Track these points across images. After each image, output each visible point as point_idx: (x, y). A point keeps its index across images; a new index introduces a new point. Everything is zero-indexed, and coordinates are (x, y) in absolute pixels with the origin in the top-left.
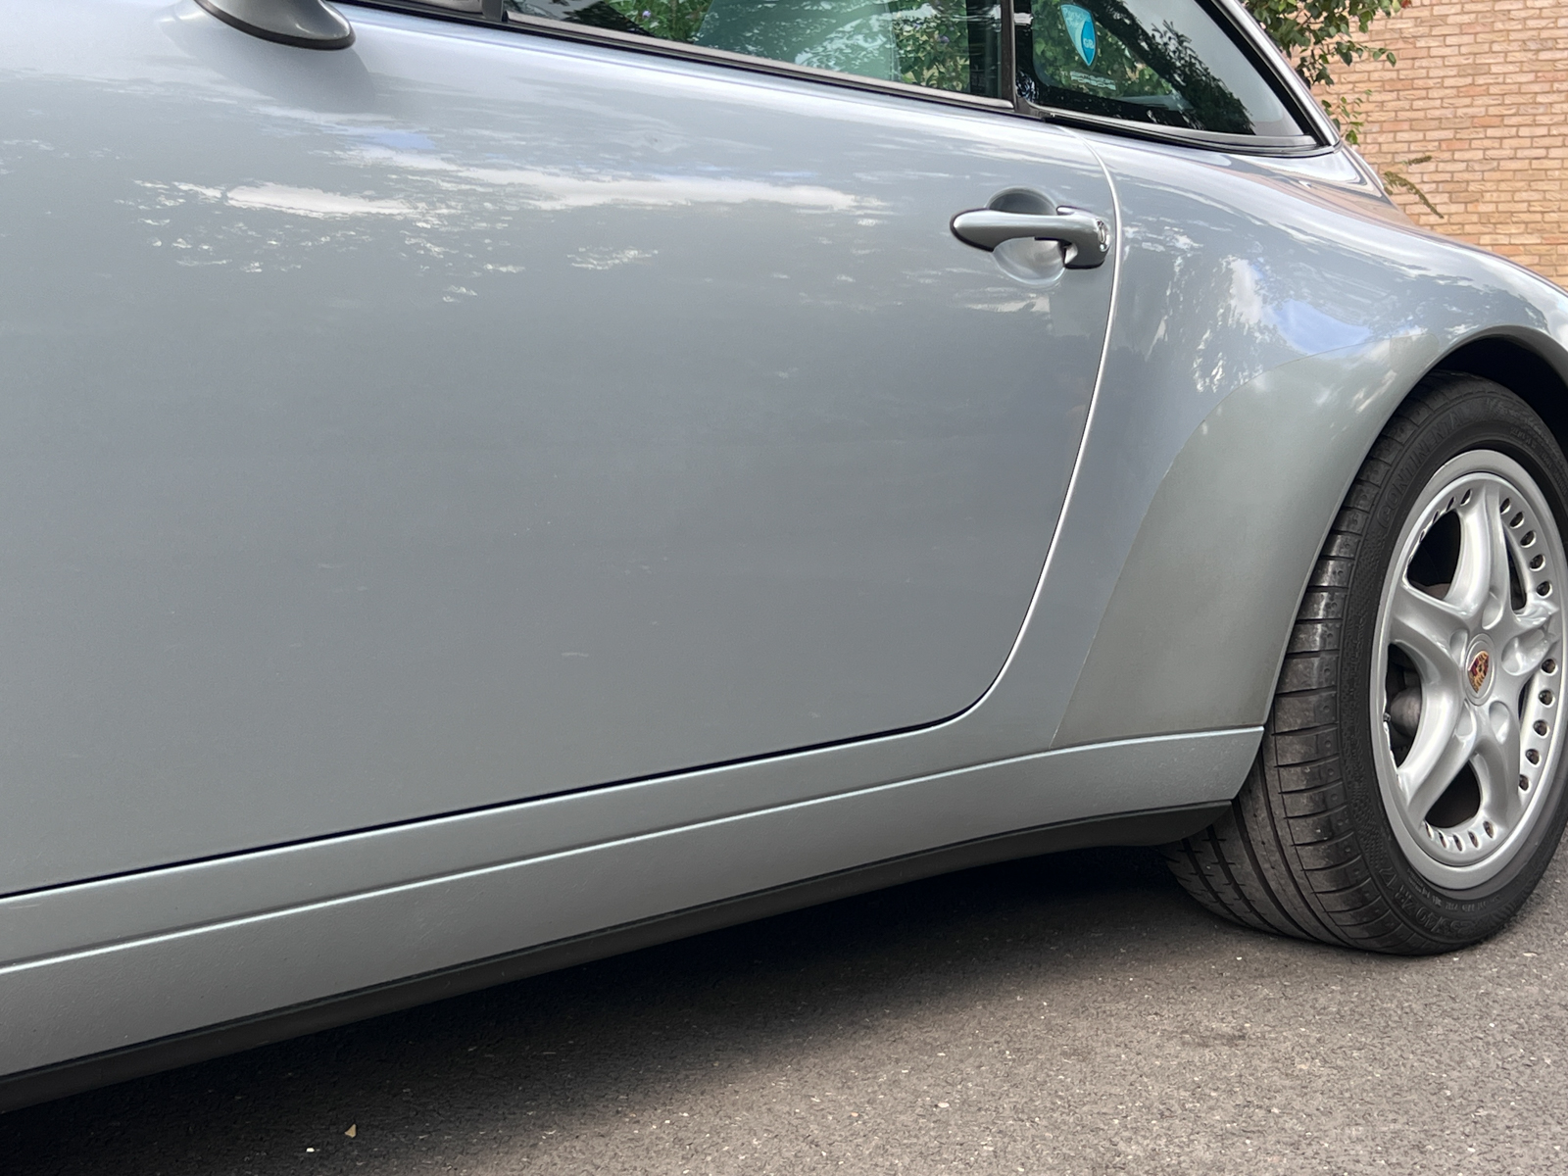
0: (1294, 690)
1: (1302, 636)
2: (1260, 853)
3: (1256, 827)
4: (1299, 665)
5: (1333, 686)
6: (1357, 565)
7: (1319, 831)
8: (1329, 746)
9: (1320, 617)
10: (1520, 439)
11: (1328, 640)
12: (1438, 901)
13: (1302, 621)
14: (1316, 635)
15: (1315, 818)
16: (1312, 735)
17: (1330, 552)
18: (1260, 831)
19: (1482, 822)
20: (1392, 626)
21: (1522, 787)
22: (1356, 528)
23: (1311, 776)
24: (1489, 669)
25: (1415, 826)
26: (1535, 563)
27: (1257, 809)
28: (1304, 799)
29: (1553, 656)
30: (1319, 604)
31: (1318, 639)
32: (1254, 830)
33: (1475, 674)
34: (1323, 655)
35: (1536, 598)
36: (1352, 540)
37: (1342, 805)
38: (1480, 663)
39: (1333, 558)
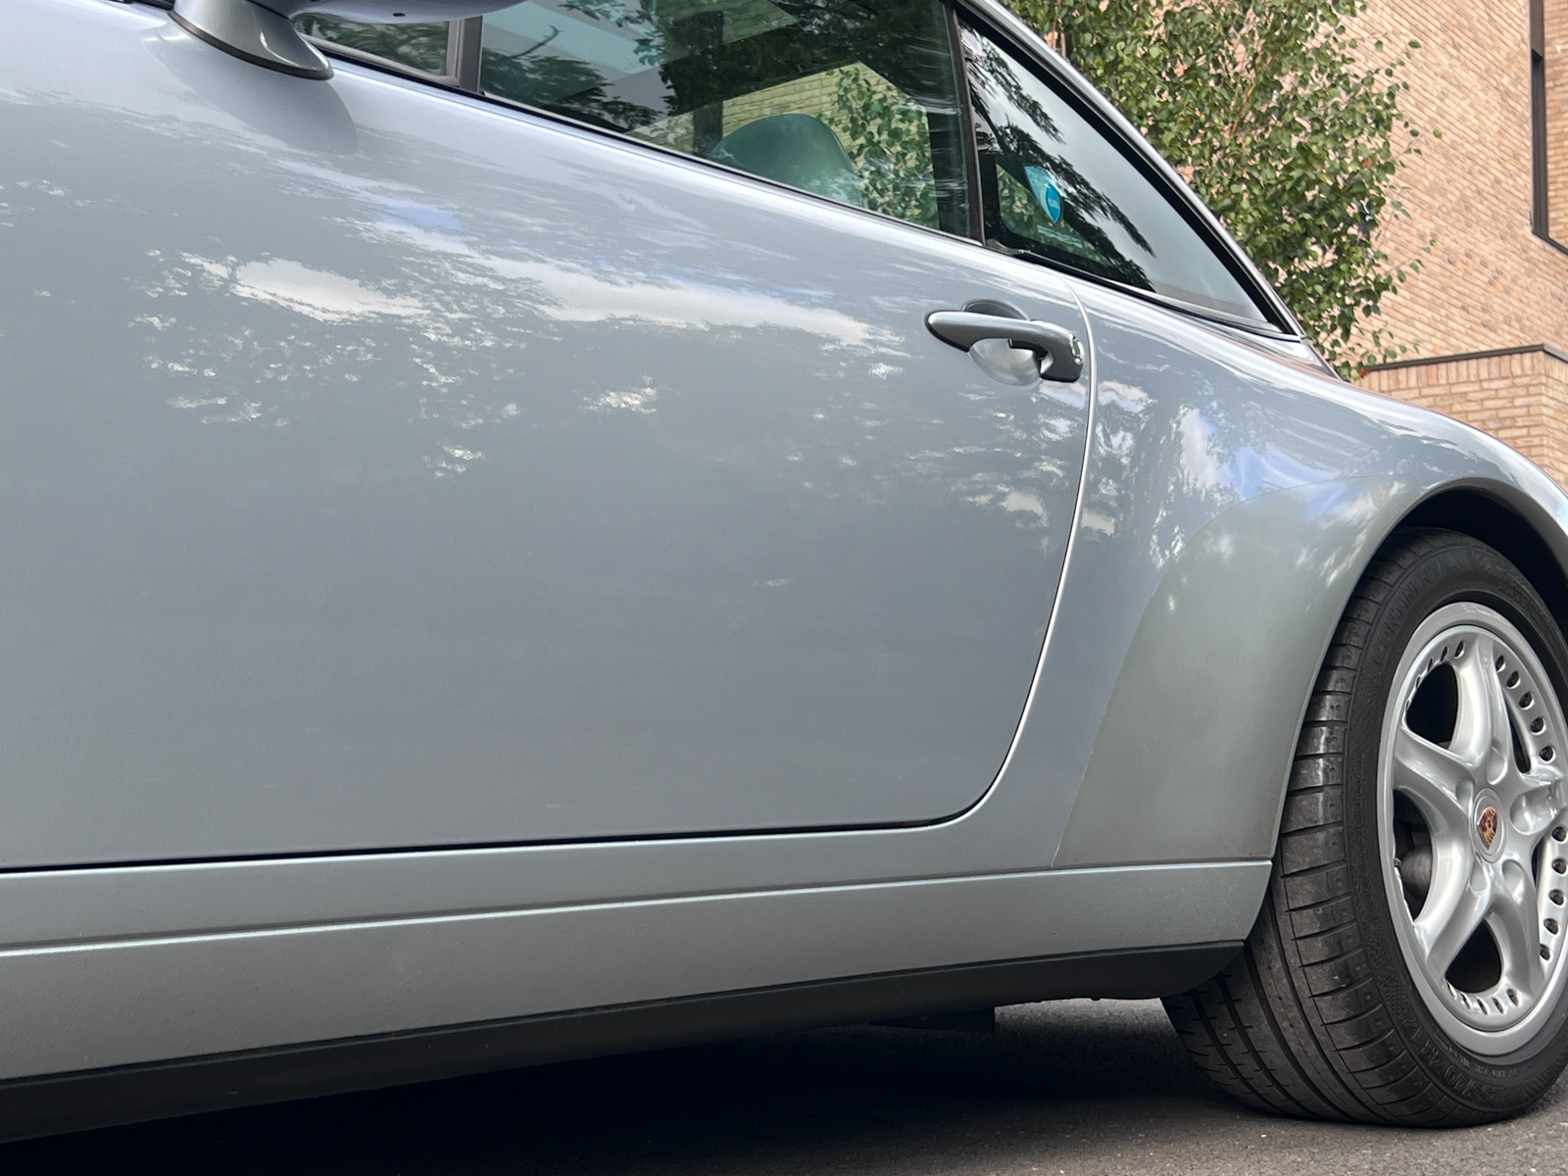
0: (1301, 827)
1: (1304, 772)
2: (1278, 1010)
3: (1271, 981)
4: (1303, 801)
5: (1340, 822)
6: (1355, 701)
7: (1337, 977)
8: (1340, 884)
9: (1321, 751)
10: (1509, 595)
11: (1330, 775)
12: (1467, 1063)
13: (1303, 756)
14: (1318, 773)
15: (1332, 963)
16: (1322, 875)
17: (1326, 687)
18: (1276, 986)
19: (1506, 988)
20: (1395, 771)
21: (1543, 957)
22: (1351, 664)
23: (1325, 918)
24: (1498, 826)
25: (1437, 983)
26: (1536, 727)
27: (1271, 961)
28: (1318, 943)
30: (1319, 738)
31: (1320, 773)
32: (1270, 984)
33: (1484, 829)
34: (1327, 789)
35: (1540, 763)
36: (1347, 675)
37: (1359, 947)
38: (1489, 818)
39: (1329, 693)
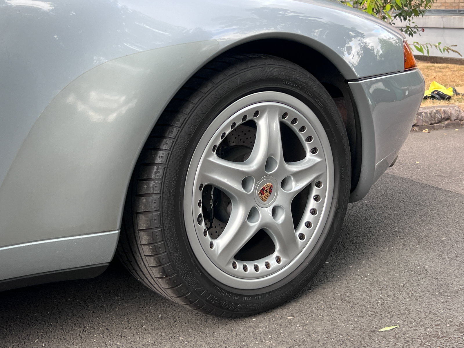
0: (142, 211)
2: (148, 278)
4: (144, 199)
5: (158, 210)
6: (171, 154)
7: (161, 273)
8: (158, 237)
9: (152, 178)
10: (289, 85)
11: (155, 189)
12: (237, 298)
13: (145, 179)
15: (158, 268)
16: (150, 231)
19: (275, 257)
20: (203, 177)
21: (301, 239)
22: (172, 135)
23: (153, 250)
24: (273, 191)
25: (225, 264)
26: (308, 139)
28: (152, 259)
29: (321, 180)
30: (152, 171)
31: (151, 188)
33: (262, 194)
34: (153, 195)
35: (311, 155)
37: (169, 262)
38: (266, 189)
39: (160, 149)
